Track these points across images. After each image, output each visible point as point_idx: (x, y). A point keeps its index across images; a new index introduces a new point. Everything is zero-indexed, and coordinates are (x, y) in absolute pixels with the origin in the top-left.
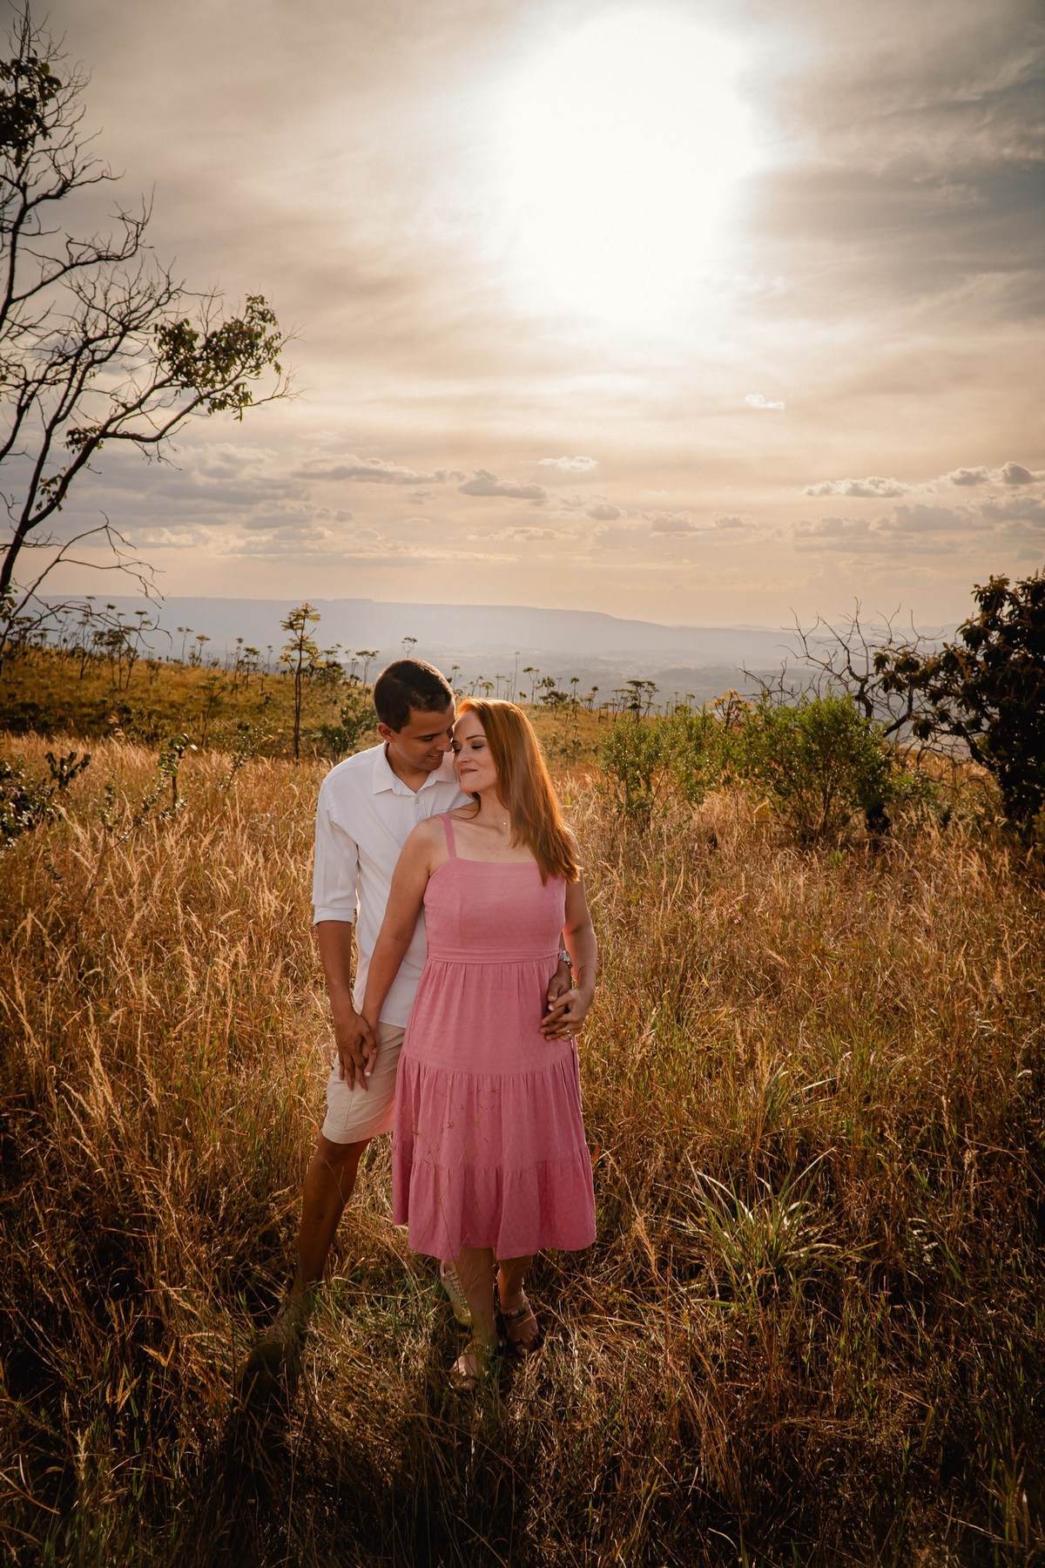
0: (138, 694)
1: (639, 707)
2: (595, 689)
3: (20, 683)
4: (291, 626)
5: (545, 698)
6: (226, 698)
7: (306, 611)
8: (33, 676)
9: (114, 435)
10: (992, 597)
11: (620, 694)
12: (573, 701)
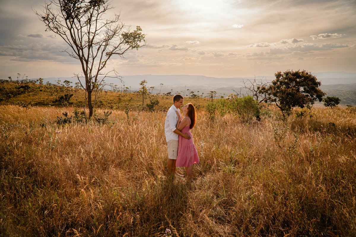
0: (103, 98)
1: (213, 97)
2: (203, 93)
3: (78, 97)
4: (141, 84)
5: (192, 96)
6: (122, 98)
7: (144, 81)
8: (80, 95)
9: (115, 53)
10: (278, 75)
11: (208, 94)
12: (198, 96)
